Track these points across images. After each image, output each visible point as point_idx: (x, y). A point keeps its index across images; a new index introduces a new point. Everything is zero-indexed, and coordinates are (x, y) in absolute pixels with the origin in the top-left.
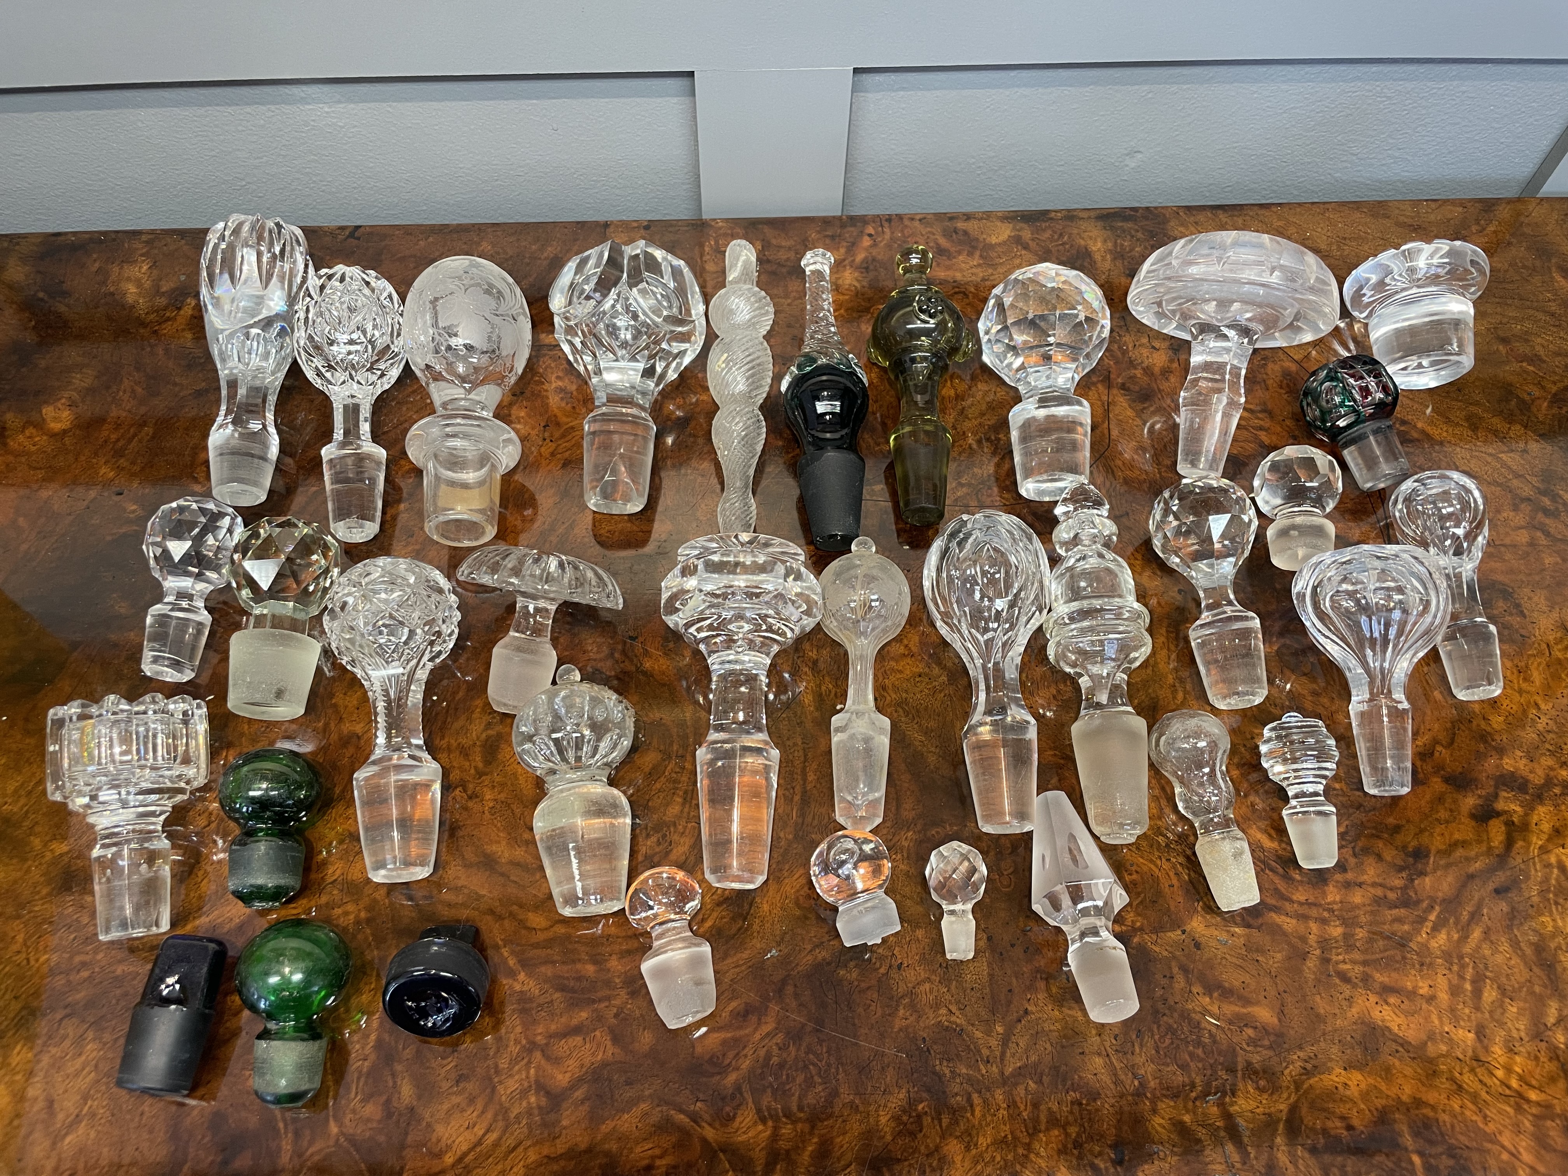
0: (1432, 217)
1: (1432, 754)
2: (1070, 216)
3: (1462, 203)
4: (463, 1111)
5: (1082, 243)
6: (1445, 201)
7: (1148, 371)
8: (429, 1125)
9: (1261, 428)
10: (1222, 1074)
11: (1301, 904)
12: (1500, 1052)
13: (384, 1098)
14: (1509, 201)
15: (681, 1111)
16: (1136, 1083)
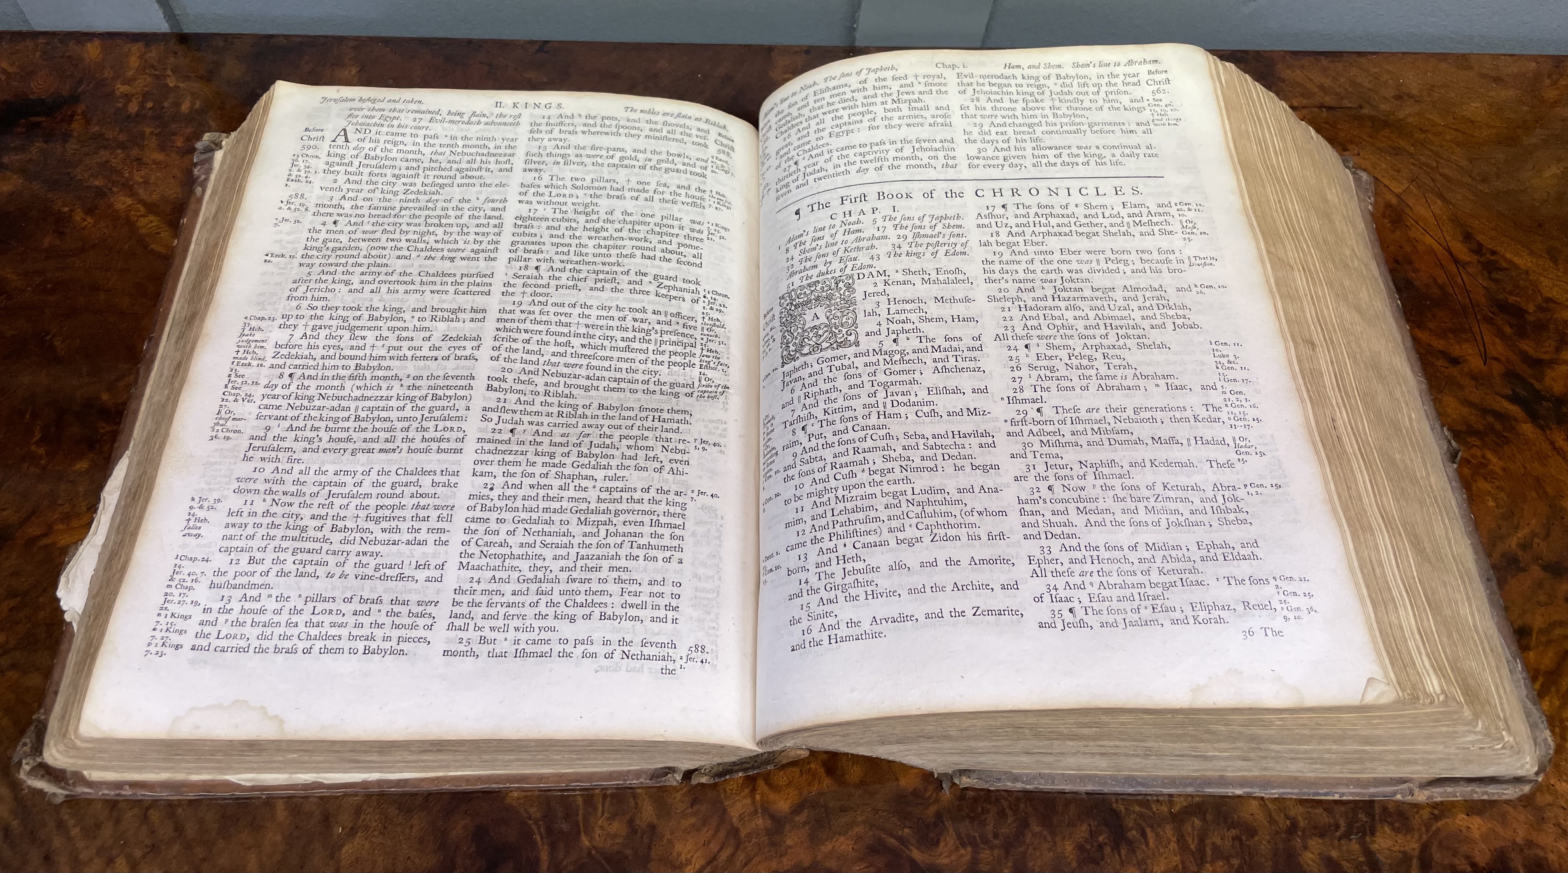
1: (1532, 545)
4: (699, 830)
8: (670, 841)
13: (628, 817)
15: (891, 835)
16: (1288, 822)
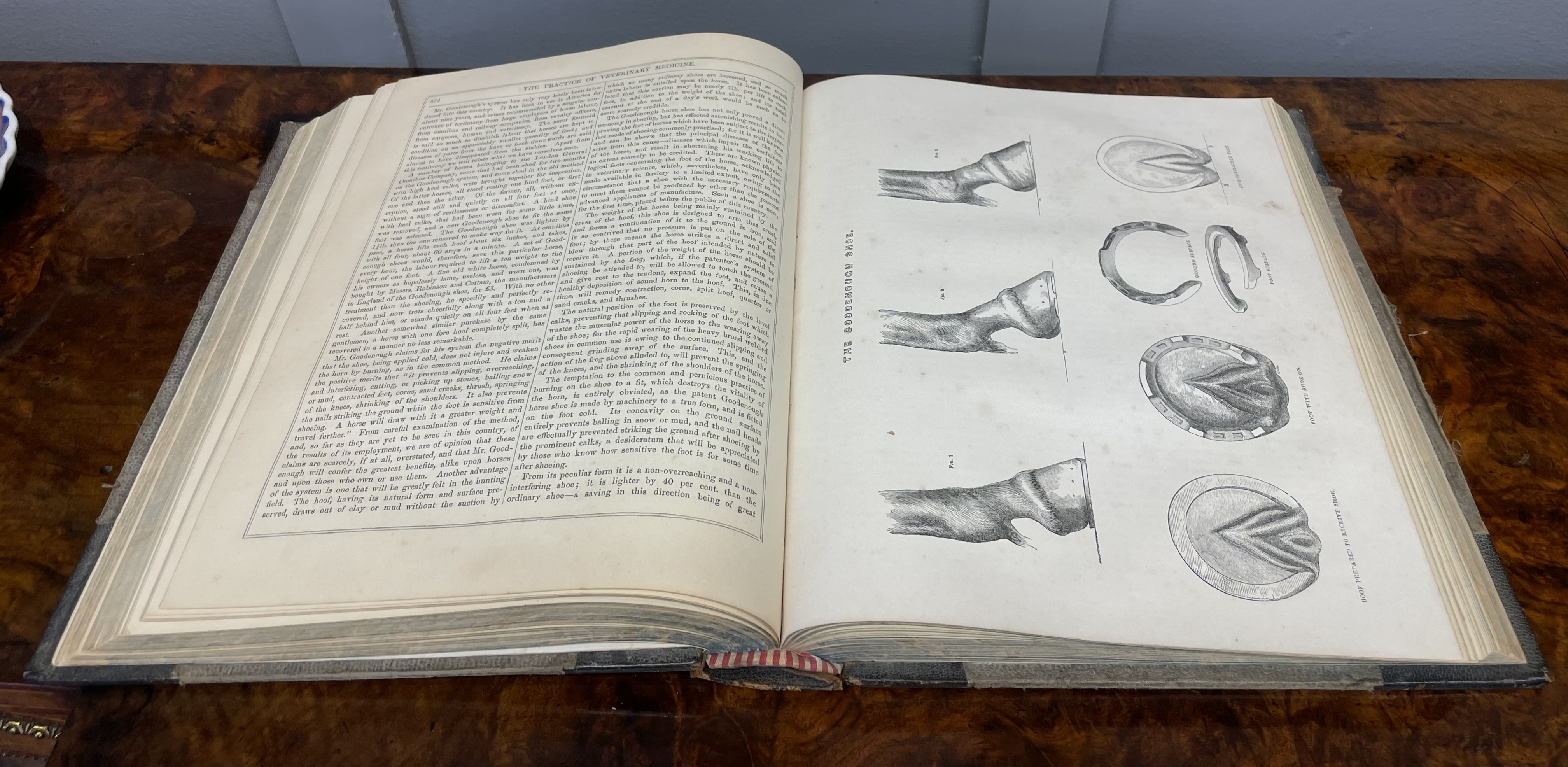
7: (1370, 195)
9: (1474, 241)
10: (1489, 731)
11: (1548, 603)
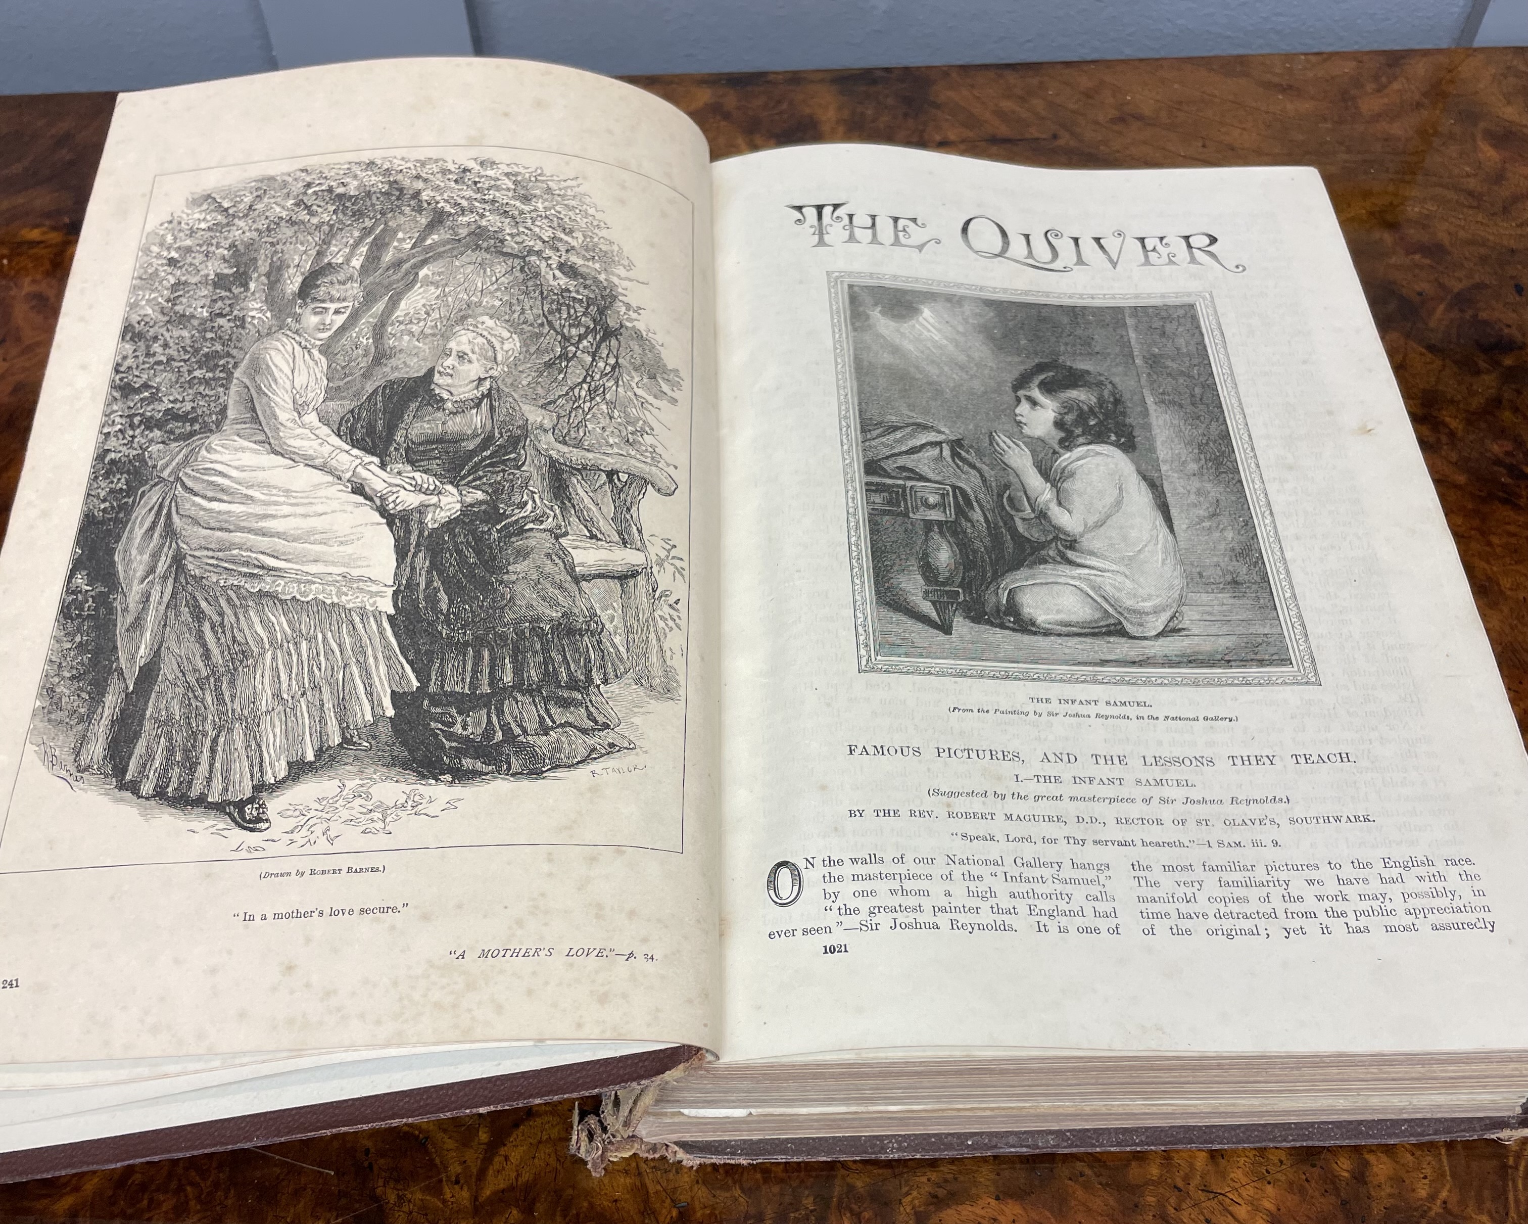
0: (1310, 74)
2: (796, 78)
3: (1357, 57)
5: (807, 111)
6: (1331, 55)
12: (1244, 1180)
14: (1425, 53)
